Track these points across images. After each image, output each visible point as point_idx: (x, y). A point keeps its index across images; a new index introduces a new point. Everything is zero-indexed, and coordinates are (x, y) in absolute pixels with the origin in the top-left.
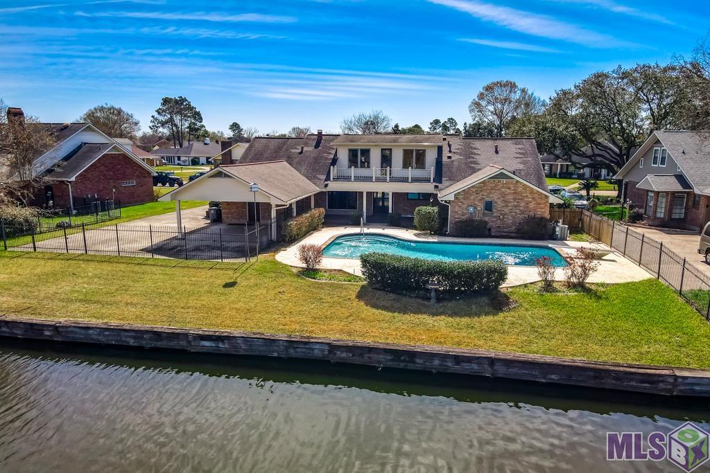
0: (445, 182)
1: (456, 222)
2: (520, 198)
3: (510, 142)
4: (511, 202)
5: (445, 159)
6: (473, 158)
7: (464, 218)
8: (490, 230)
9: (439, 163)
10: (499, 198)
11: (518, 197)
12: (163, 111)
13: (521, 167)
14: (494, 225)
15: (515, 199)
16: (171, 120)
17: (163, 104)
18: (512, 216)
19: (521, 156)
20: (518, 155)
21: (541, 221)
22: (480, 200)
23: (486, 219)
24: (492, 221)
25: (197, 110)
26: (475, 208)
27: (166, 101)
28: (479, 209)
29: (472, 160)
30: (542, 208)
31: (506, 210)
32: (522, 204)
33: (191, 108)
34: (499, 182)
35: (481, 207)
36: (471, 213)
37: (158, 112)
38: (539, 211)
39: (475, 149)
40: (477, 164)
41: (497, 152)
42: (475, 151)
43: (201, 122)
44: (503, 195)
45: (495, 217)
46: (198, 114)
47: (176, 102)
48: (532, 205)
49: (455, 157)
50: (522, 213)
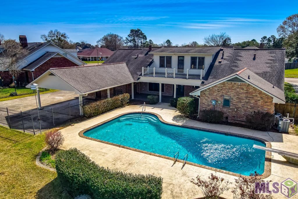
0: (210, 80)
1: (204, 111)
2: (251, 96)
3: (267, 51)
4: (243, 99)
5: (217, 63)
6: (236, 63)
7: (208, 108)
8: (227, 118)
9: (212, 66)
10: (234, 96)
11: (249, 96)
12: (131, 35)
13: (269, 70)
14: (230, 115)
15: (247, 97)
16: (134, 40)
17: (131, 32)
18: (244, 110)
19: (271, 62)
20: (269, 61)
21: (267, 115)
22: (221, 96)
23: (225, 110)
24: (229, 112)
25: (145, 35)
26: (217, 101)
27: (132, 31)
28: (219, 102)
29: (235, 64)
30: (268, 106)
31: (240, 105)
32: (253, 101)
33: (142, 34)
34: (235, 84)
35: (221, 101)
36: (214, 105)
37: (129, 36)
38: (266, 108)
39: (241, 56)
40: (238, 67)
41: (254, 59)
42: (239, 58)
43: (146, 40)
44: (238, 94)
45: (231, 109)
46: (145, 36)
47: (136, 31)
48: (260, 103)
49: (224, 62)
50: (252, 108)
